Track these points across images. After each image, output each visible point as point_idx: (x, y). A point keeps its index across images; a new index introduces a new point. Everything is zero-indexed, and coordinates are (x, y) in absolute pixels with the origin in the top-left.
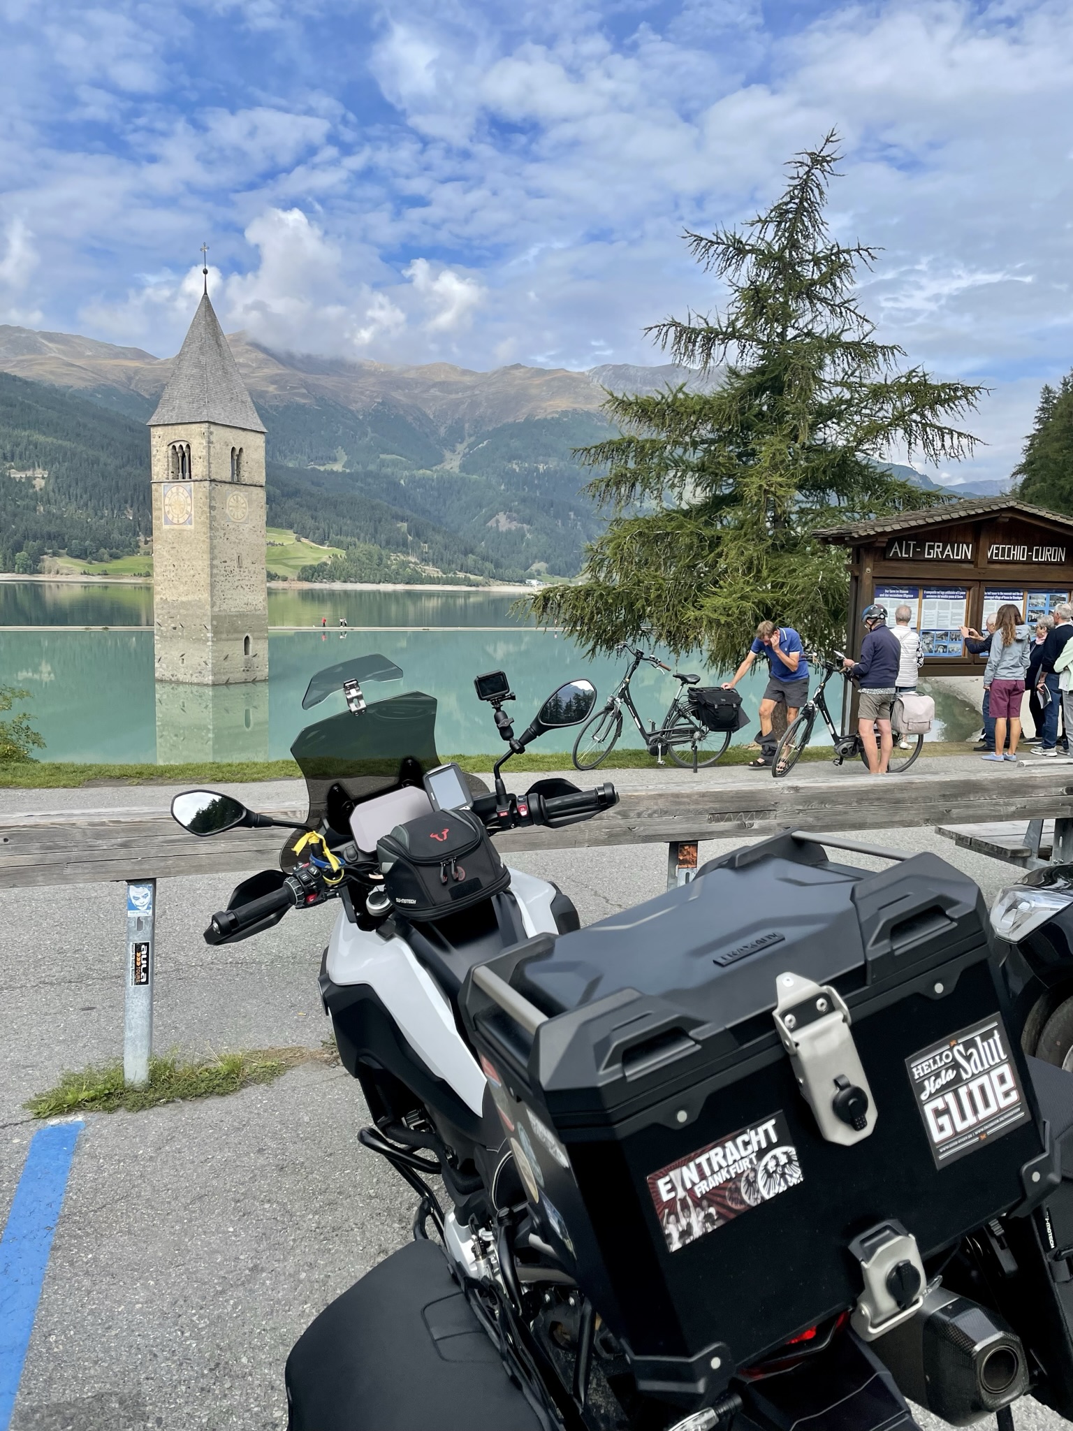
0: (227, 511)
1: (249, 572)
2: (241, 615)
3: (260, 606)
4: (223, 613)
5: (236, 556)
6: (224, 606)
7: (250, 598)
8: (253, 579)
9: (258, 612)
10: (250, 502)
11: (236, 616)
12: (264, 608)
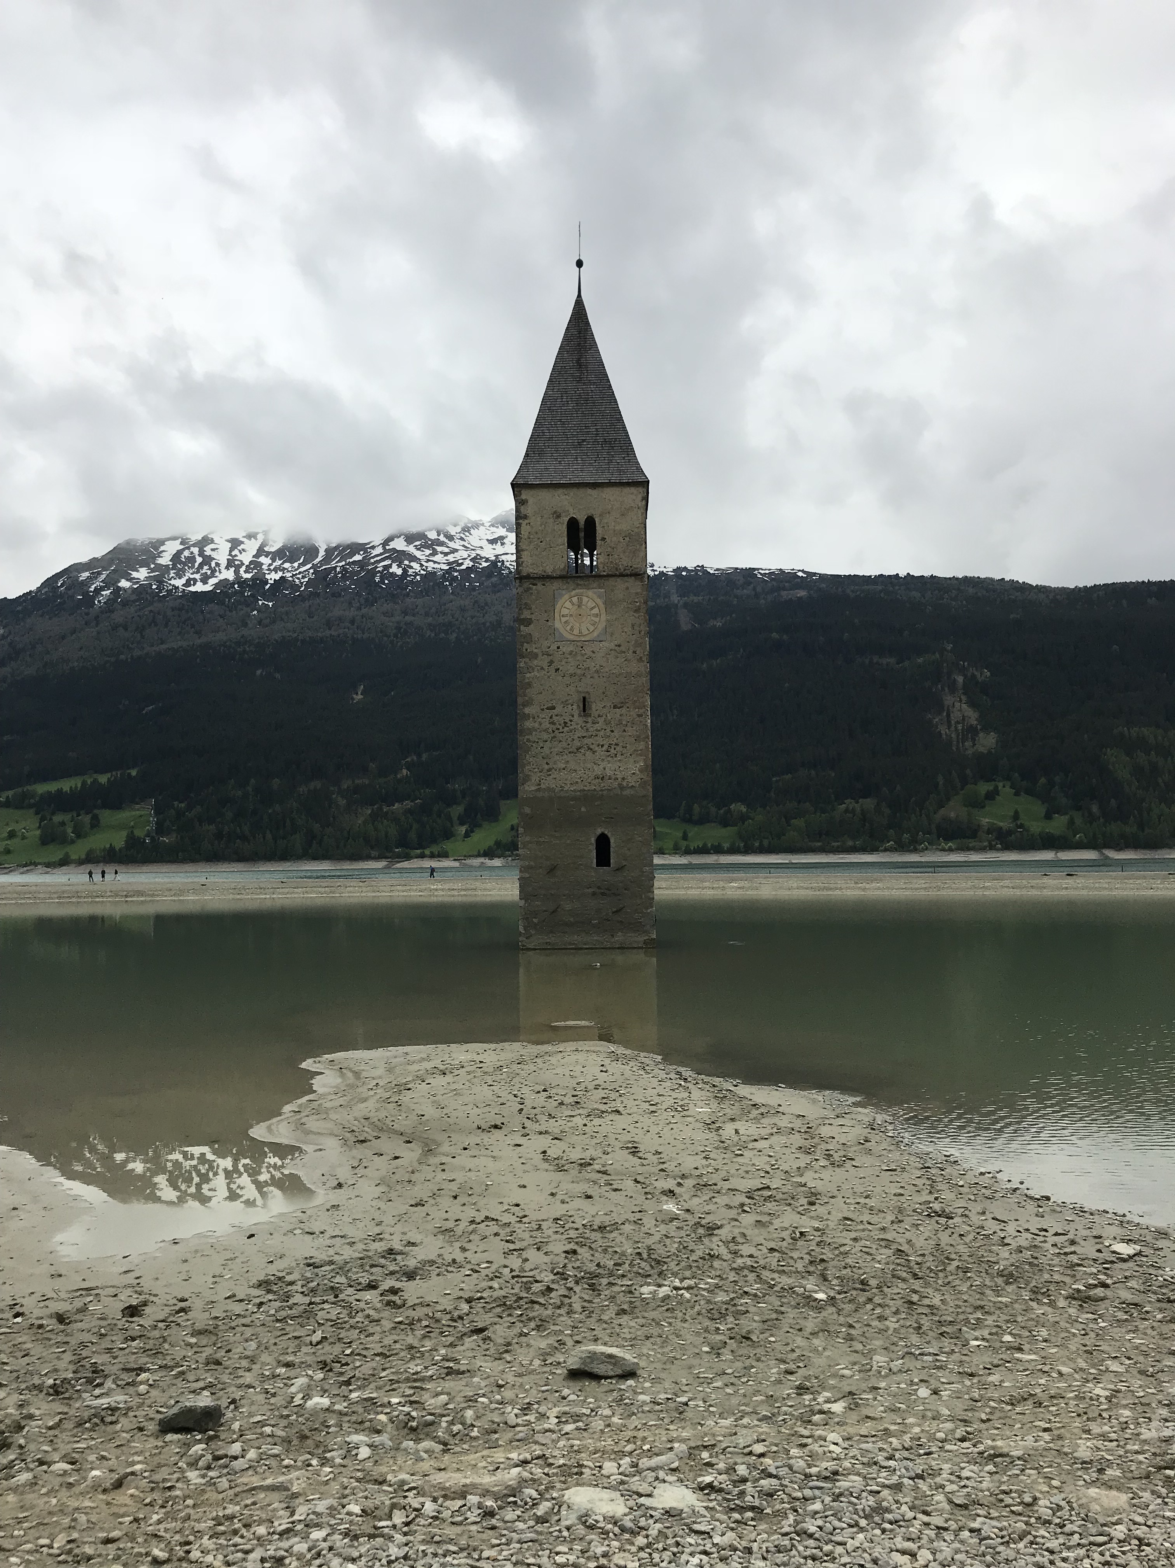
0: (557, 625)
1: (607, 723)
2: (587, 797)
3: (632, 781)
4: (546, 794)
5: (576, 697)
6: (549, 782)
7: (609, 767)
8: (616, 733)
9: (627, 792)
10: (609, 604)
11: (574, 799)
12: (643, 784)
